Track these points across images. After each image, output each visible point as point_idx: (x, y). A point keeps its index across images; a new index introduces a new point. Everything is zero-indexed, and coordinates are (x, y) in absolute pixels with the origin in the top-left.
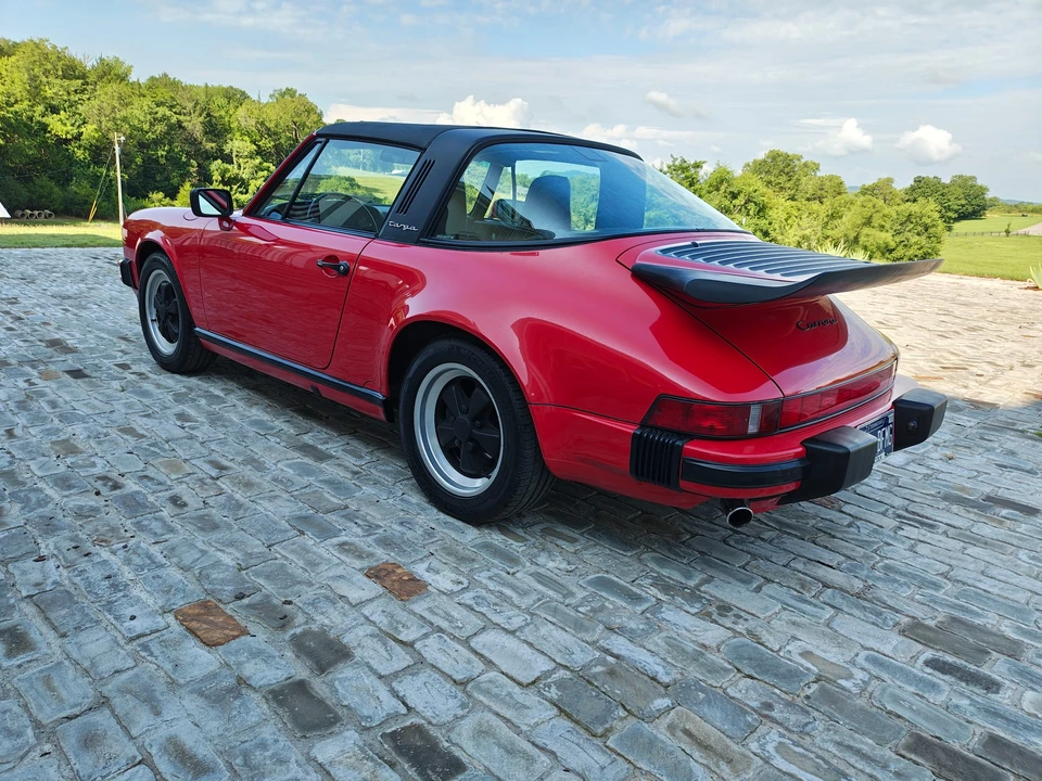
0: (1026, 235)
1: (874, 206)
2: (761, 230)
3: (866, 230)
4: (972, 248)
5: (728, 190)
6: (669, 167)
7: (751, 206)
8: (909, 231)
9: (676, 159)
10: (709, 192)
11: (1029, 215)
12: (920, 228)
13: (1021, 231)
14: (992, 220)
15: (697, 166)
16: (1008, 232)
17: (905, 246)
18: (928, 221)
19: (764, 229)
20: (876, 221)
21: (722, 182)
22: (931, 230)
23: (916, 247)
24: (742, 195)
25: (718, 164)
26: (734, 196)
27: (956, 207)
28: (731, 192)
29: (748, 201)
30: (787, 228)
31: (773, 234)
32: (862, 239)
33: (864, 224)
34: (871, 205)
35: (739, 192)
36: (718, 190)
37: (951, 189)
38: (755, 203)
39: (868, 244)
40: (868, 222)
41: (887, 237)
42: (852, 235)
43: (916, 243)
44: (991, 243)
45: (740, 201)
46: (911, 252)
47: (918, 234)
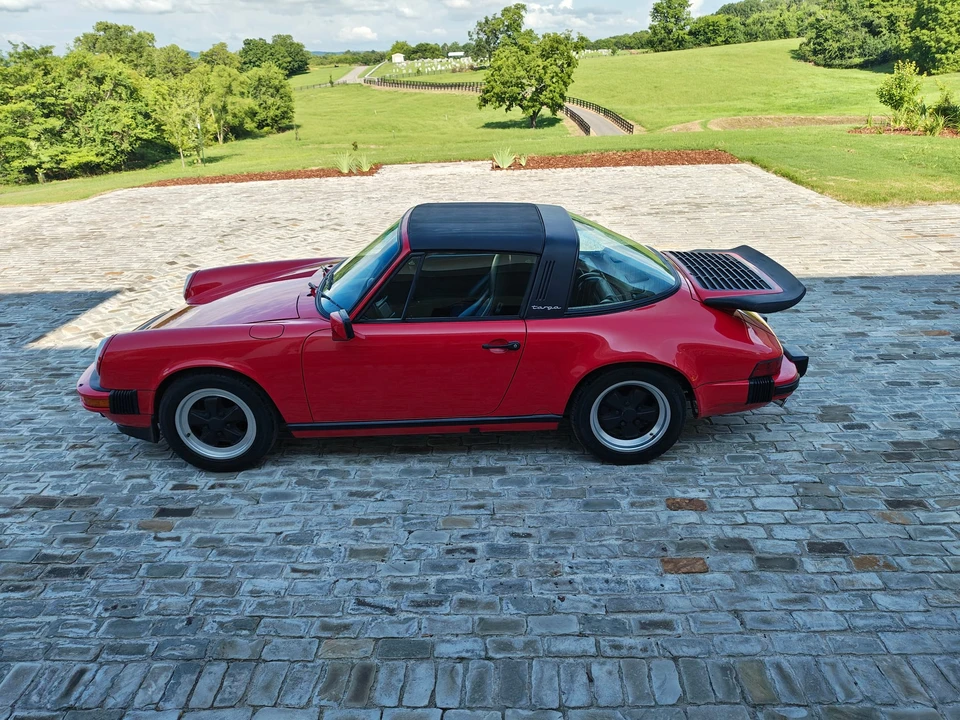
0: (345, 84)
1: (230, 75)
2: (140, 113)
3: (230, 99)
4: (310, 100)
5: (91, 75)
6: (11, 56)
7: (120, 89)
8: (264, 94)
9: (16, 46)
10: (71, 80)
11: (340, 65)
12: (271, 90)
13: (341, 80)
14: (316, 74)
15: (45, 52)
16: (331, 83)
17: (265, 108)
18: (276, 82)
19: (143, 111)
20: (236, 89)
21: (80, 67)
22: (282, 91)
23: (274, 108)
24: (108, 79)
25: (68, 48)
26: (100, 81)
27: (285, 65)
28: (96, 78)
29: (116, 85)
30: (167, 107)
31: (153, 114)
32: (230, 107)
33: (227, 93)
34: (226, 74)
35: (104, 78)
36: (79, 76)
37: (277, 48)
38: (125, 86)
39: (236, 111)
40: (229, 91)
41: (249, 102)
42: (220, 105)
43: (273, 105)
44: (322, 94)
45: (107, 86)
46: (272, 113)
47: (272, 96)
